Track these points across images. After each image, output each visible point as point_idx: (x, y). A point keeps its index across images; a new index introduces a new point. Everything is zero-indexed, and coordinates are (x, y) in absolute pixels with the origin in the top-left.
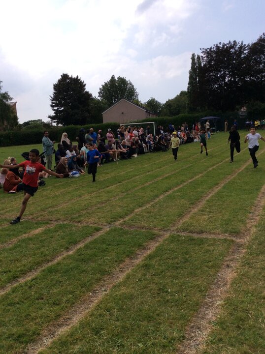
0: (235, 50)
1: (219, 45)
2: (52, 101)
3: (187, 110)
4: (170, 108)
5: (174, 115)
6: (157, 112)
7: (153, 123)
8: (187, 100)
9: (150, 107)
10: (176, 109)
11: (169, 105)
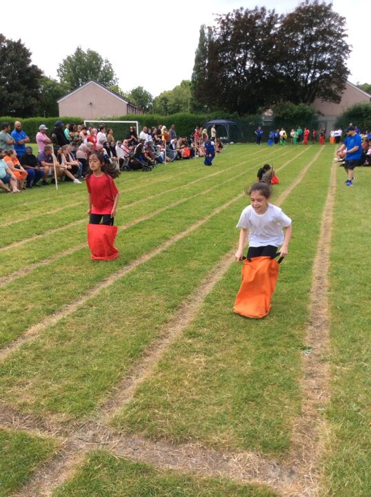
1: (240, 12)
3: (190, 108)
4: (166, 103)
5: (170, 114)
6: (145, 108)
7: (137, 122)
8: (190, 94)
9: (136, 99)
10: (174, 105)
11: (164, 99)
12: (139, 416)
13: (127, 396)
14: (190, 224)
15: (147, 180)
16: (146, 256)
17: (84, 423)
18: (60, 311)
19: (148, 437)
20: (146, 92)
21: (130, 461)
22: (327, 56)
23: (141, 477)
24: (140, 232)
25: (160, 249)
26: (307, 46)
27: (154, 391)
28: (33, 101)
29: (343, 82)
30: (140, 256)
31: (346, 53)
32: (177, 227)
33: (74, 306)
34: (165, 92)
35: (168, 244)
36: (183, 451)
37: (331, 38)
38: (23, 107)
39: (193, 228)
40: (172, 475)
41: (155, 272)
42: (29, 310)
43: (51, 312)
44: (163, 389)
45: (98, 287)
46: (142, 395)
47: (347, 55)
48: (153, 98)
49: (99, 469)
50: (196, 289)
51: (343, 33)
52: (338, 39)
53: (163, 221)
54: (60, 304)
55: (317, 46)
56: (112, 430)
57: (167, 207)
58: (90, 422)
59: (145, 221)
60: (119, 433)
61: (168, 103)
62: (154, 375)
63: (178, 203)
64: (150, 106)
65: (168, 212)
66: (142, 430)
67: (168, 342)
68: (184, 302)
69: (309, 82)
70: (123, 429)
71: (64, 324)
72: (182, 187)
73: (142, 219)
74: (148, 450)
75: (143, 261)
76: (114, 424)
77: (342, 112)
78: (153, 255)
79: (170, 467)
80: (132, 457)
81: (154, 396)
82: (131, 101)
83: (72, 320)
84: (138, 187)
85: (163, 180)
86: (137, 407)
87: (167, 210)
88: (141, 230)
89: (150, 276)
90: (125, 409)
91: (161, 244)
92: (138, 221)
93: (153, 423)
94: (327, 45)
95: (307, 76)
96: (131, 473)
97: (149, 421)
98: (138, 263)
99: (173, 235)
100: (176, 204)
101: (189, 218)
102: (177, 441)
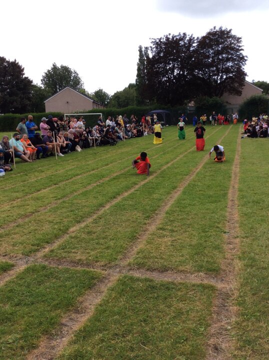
0: (185, 43)
1: (169, 37)
3: (135, 102)
4: (119, 100)
5: (123, 107)
6: (105, 104)
8: (135, 93)
9: (98, 98)
10: (124, 101)
11: (117, 97)
19: (148, 270)
22: (230, 64)
26: (216, 58)
29: (242, 81)
31: (243, 61)
37: (232, 52)
47: (244, 63)
51: (240, 48)
52: (237, 52)
55: (223, 57)
58: (117, 265)
59: (120, 175)
62: (145, 246)
68: (153, 215)
69: (219, 82)
73: (118, 174)
77: (243, 102)
82: (95, 100)
84: (109, 155)
88: (119, 180)
91: (133, 187)
94: (230, 56)
95: (217, 78)
99: (139, 182)
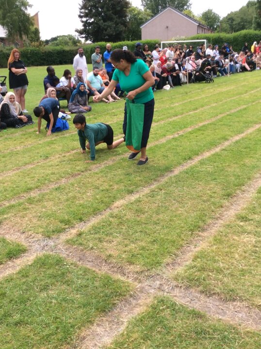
2: (81, 9)
4: (232, 22)
5: (235, 32)
6: (213, 28)
7: (205, 41)
8: (255, 13)
9: (206, 21)
10: (239, 24)
11: (230, 19)
12: (196, 276)
13: (187, 260)
14: (248, 127)
15: (212, 90)
16: (208, 153)
17: (153, 275)
18: (137, 192)
19: (203, 292)
20: (214, 14)
21: (188, 308)
23: (196, 320)
24: (203, 134)
25: (219, 148)
27: (209, 258)
28: (122, 28)
30: (202, 153)
32: (235, 130)
33: (148, 188)
34: (232, 13)
35: (227, 143)
36: (231, 307)
38: (114, 34)
39: (250, 131)
40: (221, 323)
41: (214, 166)
42: (115, 189)
43: (131, 192)
44: (217, 258)
45: (167, 176)
46: (199, 260)
48: (221, 19)
49: (163, 309)
50: (249, 182)
53: (224, 125)
54: (137, 186)
56: (175, 283)
57: (228, 113)
58: (158, 275)
59: (208, 124)
60: (180, 286)
61: (234, 23)
62: (210, 247)
63: (238, 109)
64: (218, 26)
65: (228, 117)
66: (198, 286)
67: (223, 223)
68: (238, 192)
70: (183, 283)
71: (140, 201)
72: (242, 96)
73: (206, 123)
74: (202, 301)
75: (204, 157)
76: (176, 279)
78: (213, 152)
79: (220, 317)
80: (190, 305)
81: (209, 262)
82: (201, 23)
83: (146, 199)
84: (203, 96)
85: (226, 90)
86: (194, 268)
87: (228, 115)
88: (204, 132)
89: (210, 169)
90: (185, 269)
91: (220, 143)
92: (201, 124)
93: (207, 282)
96: (188, 316)
97: (204, 280)
98: (200, 158)
99: (232, 137)
100: (236, 110)
101: (246, 123)
102: (226, 298)
